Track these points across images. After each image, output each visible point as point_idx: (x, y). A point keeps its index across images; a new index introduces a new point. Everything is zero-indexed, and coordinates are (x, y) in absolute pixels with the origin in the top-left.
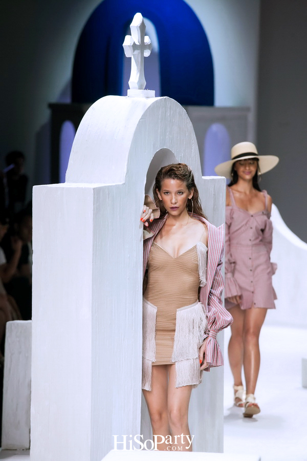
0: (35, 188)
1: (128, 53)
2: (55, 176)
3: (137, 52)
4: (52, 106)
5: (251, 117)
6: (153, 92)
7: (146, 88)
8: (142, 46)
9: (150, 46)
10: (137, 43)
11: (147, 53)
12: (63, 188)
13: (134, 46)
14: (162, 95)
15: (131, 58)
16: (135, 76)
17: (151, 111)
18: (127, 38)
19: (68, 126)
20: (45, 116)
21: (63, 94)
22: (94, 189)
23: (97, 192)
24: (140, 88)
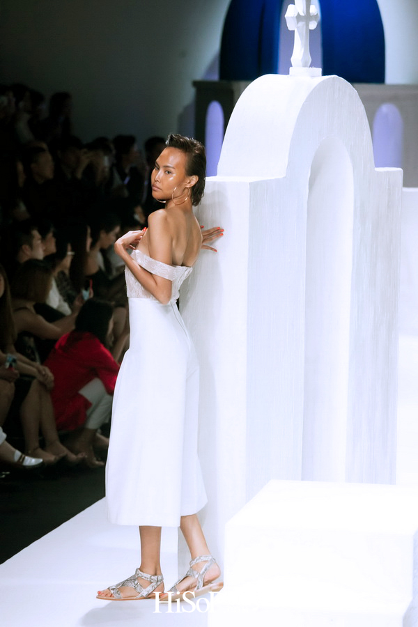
1: (291, 25)
6: (319, 70)
7: (311, 66)
8: (308, 17)
9: (314, 17)
11: (313, 26)
12: (215, 182)
14: (325, 73)
16: (299, 52)
17: (320, 87)
18: (290, 7)
19: (215, 108)
21: (210, 69)
22: (250, 184)
23: (254, 187)
24: (305, 66)
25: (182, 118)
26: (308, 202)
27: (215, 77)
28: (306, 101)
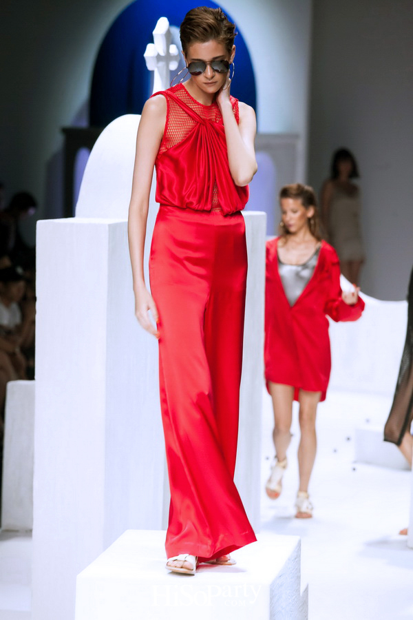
1: (150, 65)
3: (162, 64)
4: (65, 131)
5: (301, 146)
8: (168, 58)
10: (162, 54)
11: (173, 66)
13: (159, 58)
15: (153, 72)
18: (149, 46)
19: (83, 152)
21: (79, 116)
22: (110, 225)
27: (84, 124)
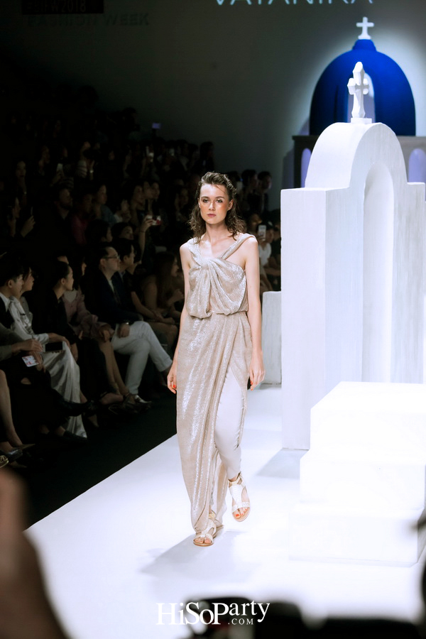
0: (282, 191)
1: (351, 92)
2: (298, 182)
3: (358, 90)
4: (295, 138)
6: (370, 120)
7: (365, 117)
8: (362, 86)
9: (367, 87)
10: (359, 84)
11: (365, 92)
12: (303, 191)
13: (356, 87)
14: (377, 121)
15: (353, 95)
16: (357, 108)
17: (371, 130)
18: (351, 80)
19: (307, 151)
20: (290, 145)
21: (303, 129)
22: (326, 192)
23: (329, 194)
24: (361, 117)
25: (286, 159)
26: (364, 204)
27: (307, 133)
28: (362, 139)
